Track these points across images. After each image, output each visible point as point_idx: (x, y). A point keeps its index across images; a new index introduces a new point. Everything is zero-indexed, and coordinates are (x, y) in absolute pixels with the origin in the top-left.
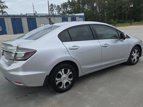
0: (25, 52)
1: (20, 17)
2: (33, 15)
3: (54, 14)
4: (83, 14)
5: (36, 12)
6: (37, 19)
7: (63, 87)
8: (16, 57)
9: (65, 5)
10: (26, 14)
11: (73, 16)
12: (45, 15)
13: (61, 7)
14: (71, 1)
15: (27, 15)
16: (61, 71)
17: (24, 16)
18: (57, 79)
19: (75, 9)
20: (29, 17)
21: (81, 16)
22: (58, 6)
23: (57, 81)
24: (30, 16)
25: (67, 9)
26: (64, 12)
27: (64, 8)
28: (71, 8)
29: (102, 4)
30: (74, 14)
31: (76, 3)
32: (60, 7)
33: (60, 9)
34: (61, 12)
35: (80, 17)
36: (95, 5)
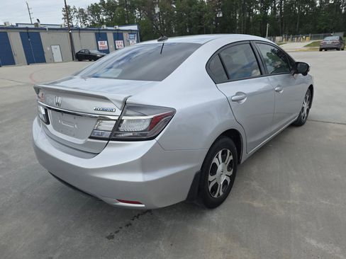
0: (152, 117)
1: (3, 31)
2: (33, 26)
3: (73, 26)
4: (135, 28)
5: (38, 20)
6: (43, 36)
7: (219, 194)
8: (118, 130)
9: (94, 9)
10: (17, 24)
11: (118, 30)
12: (59, 27)
13: (87, 13)
14: (106, 2)
15: (19, 26)
16: (217, 157)
17: (13, 28)
18: (211, 178)
19: (116, 18)
20: (26, 31)
21: (131, 30)
22: (81, 11)
23: (210, 182)
24: (27, 28)
25: (99, 17)
26: (93, 23)
27: (93, 14)
28: (107, 14)
29: (168, 9)
30: (117, 27)
31: (117, 6)
32: (86, 11)
33: (86, 16)
34: (88, 22)
35: (131, 32)
36: (157, 10)
